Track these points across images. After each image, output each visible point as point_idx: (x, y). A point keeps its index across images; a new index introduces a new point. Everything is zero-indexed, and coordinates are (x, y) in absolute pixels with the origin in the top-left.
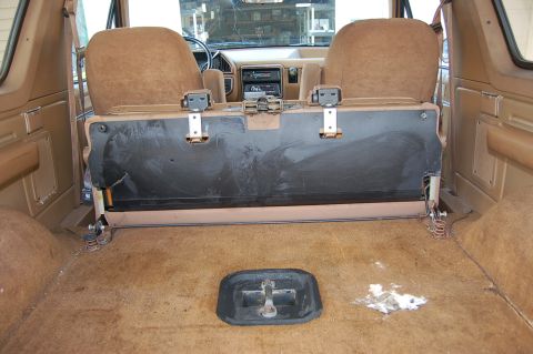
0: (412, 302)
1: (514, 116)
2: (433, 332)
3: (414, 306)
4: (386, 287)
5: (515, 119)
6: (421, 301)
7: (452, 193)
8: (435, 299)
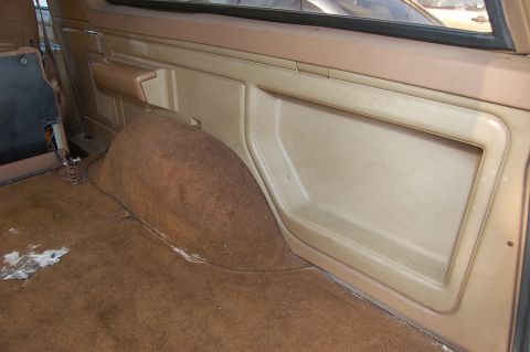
0: (53, 256)
1: (115, 51)
2: (78, 277)
3: (55, 260)
4: (24, 251)
5: (117, 54)
6: (63, 252)
7: (88, 137)
8: (77, 244)
